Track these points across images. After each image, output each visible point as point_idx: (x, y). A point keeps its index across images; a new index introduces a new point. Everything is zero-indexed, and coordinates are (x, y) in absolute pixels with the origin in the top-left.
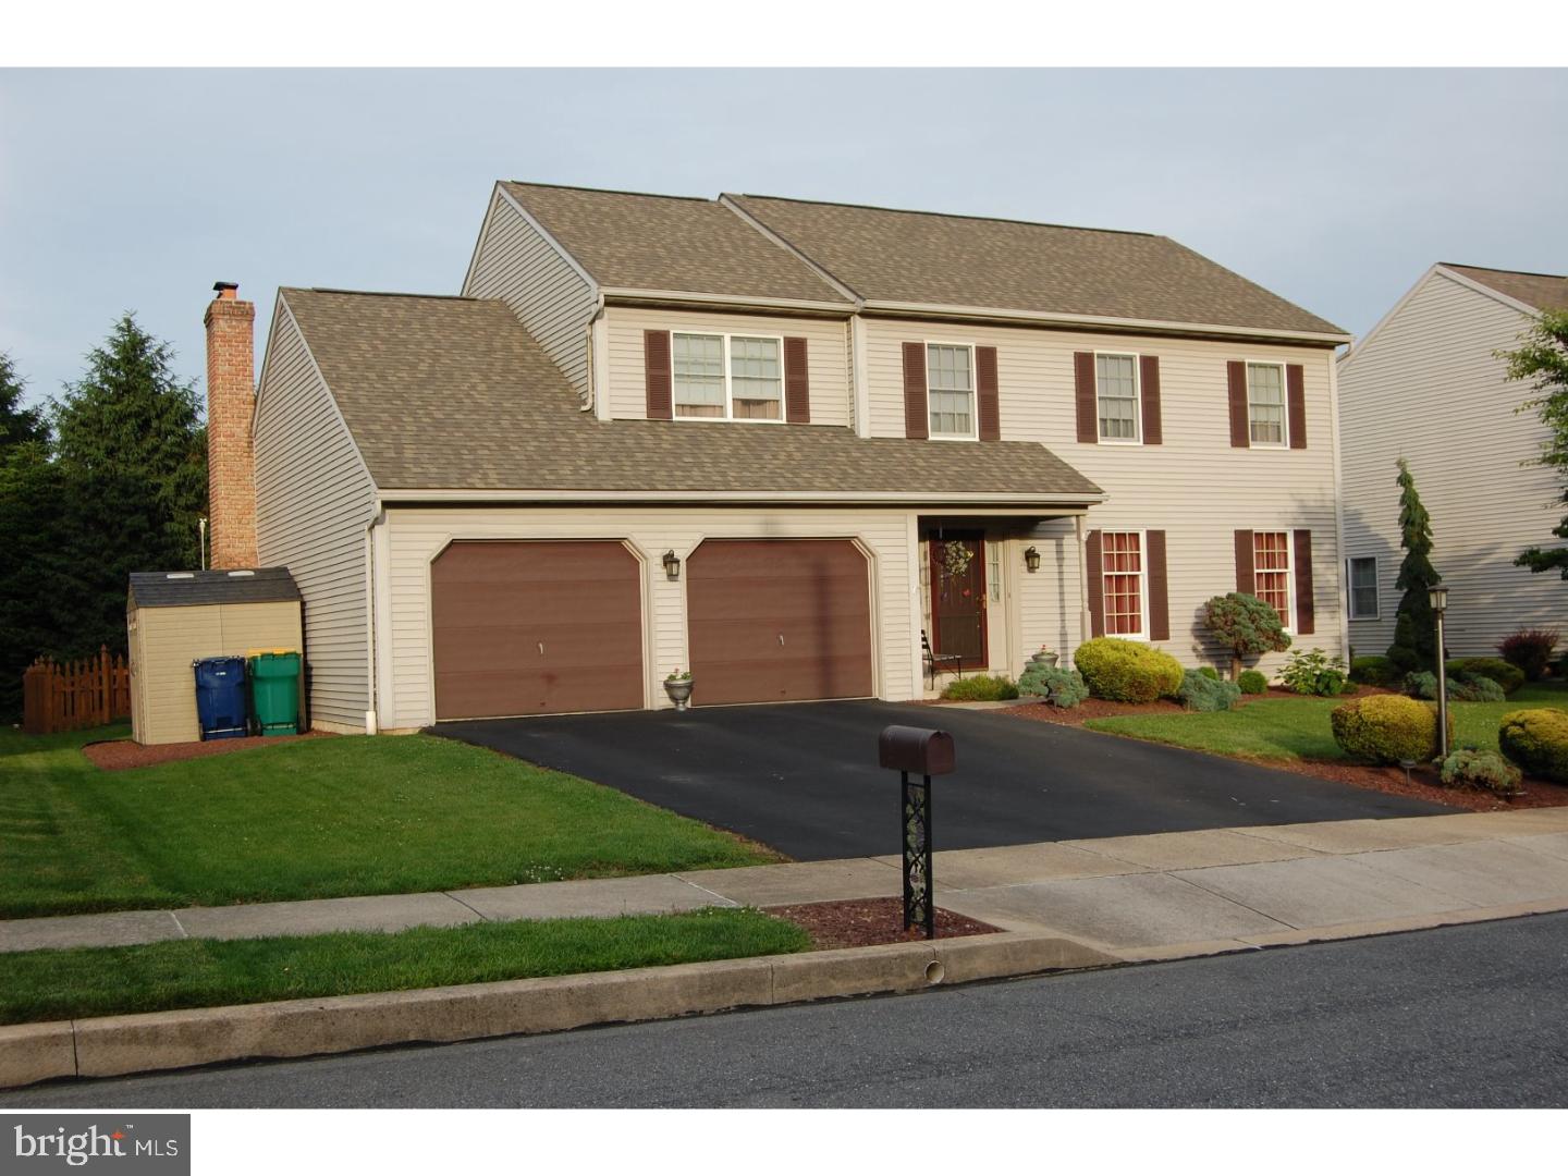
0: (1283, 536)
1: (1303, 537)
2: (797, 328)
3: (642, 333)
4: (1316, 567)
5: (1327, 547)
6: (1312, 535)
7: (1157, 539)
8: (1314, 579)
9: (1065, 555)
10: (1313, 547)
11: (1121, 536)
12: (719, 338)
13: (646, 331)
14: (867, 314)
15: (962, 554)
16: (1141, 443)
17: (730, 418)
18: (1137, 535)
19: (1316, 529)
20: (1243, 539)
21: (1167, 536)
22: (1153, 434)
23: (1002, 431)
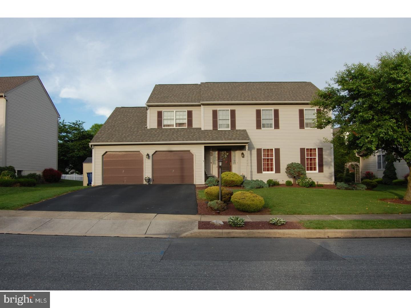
0: (315, 149)
1: (321, 150)
2: (190, 109)
3: (157, 112)
4: (325, 156)
5: (328, 152)
6: (323, 149)
7: (277, 151)
8: (324, 159)
9: (252, 154)
10: (323, 152)
11: (268, 150)
12: (174, 111)
13: (158, 111)
14: (204, 105)
15: (226, 154)
16: (274, 129)
17: (175, 127)
18: (273, 149)
19: (324, 147)
20: (302, 150)
21: (280, 149)
22: (277, 126)
23: (236, 127)
